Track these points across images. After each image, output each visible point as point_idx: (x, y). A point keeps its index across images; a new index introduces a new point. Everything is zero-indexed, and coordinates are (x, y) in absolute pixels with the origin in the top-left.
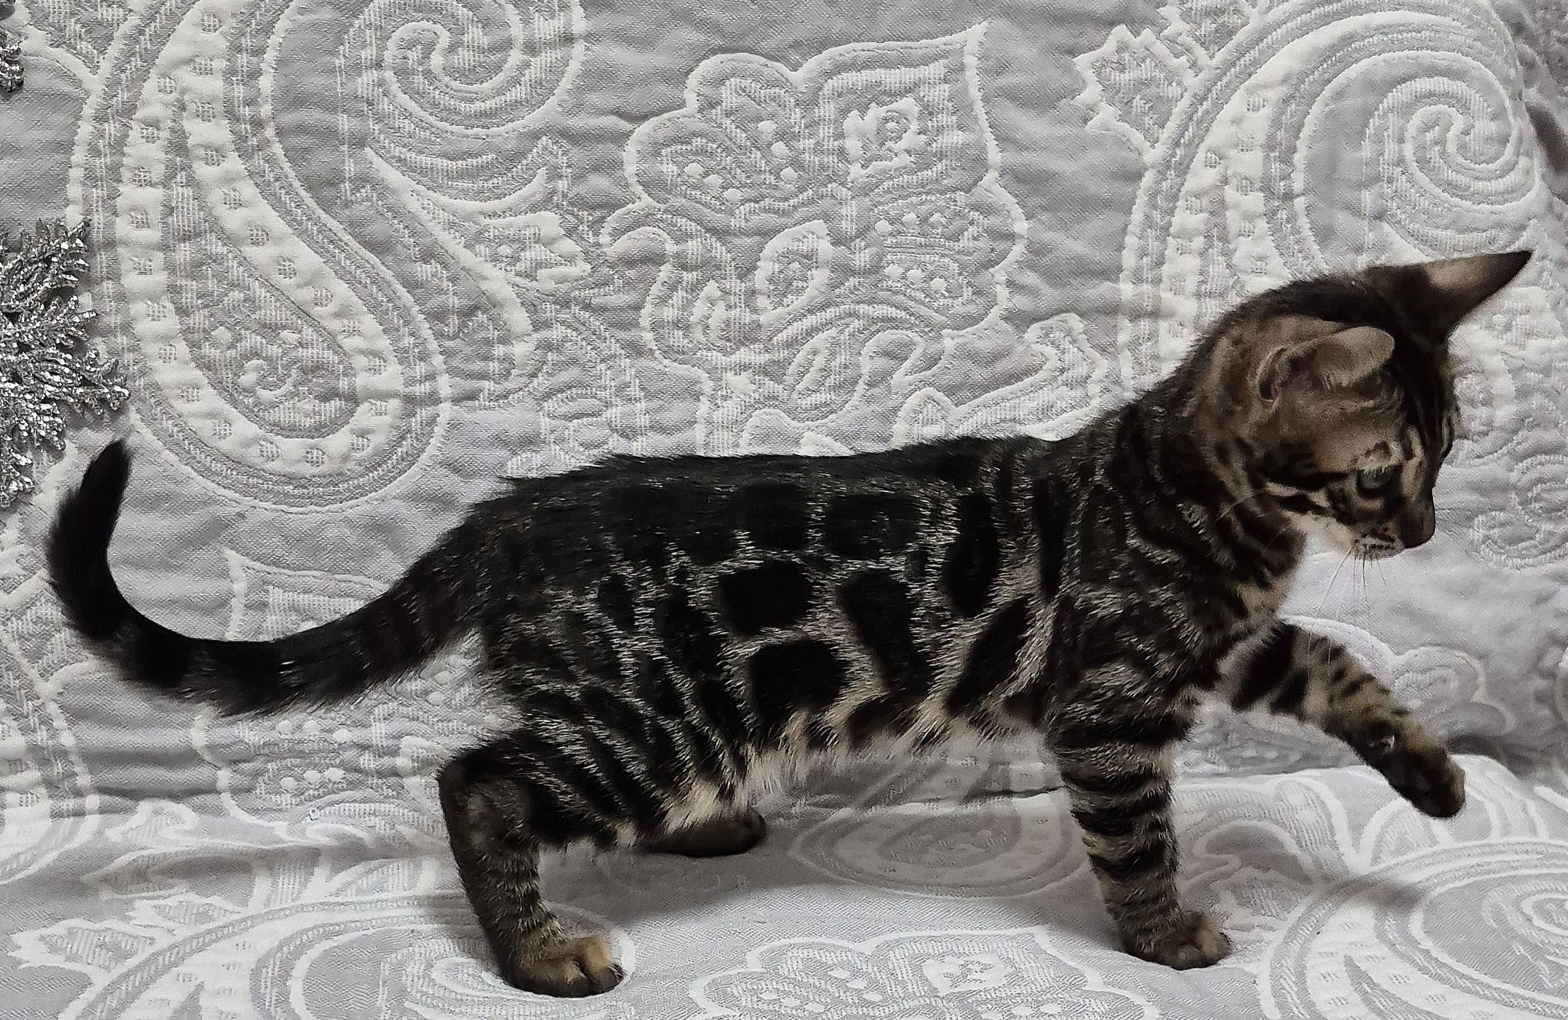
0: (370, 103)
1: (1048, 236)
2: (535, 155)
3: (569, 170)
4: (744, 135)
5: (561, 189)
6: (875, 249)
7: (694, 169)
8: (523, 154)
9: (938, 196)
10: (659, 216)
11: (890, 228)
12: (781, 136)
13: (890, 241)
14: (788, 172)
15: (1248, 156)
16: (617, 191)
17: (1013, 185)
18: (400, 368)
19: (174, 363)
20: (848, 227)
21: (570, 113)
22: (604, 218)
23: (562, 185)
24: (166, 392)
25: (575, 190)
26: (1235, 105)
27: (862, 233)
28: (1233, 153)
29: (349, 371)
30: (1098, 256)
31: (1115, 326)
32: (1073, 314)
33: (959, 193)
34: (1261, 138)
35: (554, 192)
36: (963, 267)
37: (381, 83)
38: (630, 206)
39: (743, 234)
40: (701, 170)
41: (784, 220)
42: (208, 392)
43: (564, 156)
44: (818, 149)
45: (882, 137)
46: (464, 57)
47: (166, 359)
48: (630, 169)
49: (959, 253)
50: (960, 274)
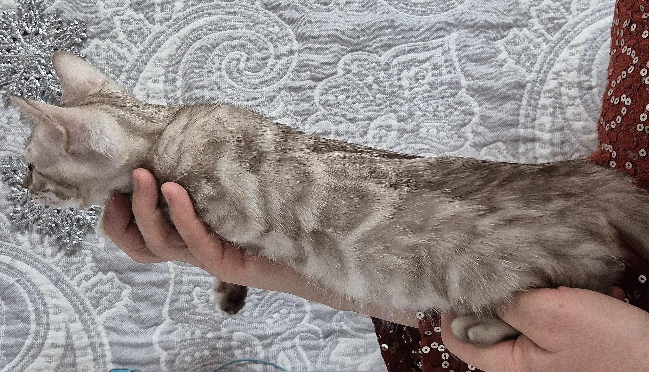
0: (217, 84)
1: (489, 112)
2: (280, 97)
3: (293, 102)
4: (361, 83)
5: (290, 109)
6: (415, 122)
7: (342, 97)
8: (275, 97)
9: (441, 100)
10: (328, 116)
11: (421, 114)
12: (376, 82)
13: (422, 118)
14: (379, 95)
15: (571, 74)
16: (311, 109)
17: (472, 93)
20: (404, 115)
21: (292, 80)
22: (307, 119)
23: (290, 108)
25: (296, 109)
26: (565, 54)
27: (410, 116)
28: (564, 73)
30: (509, 118)
31: (517, 146)
32: (500, 143)
33: (449, 98)
34: (576, 66)
35: (287, 110)
36: (453, 127)
37: (221, 76)
38: (317, 113)
39: (362, 120)
40: (344, 97)
41: (378, 114)
43: (291, 97)
44: (391, 86)
45: (417, 79)
46: (252, 63)
48: (317, 100)
49: (451, 121)
50: (451, 130)
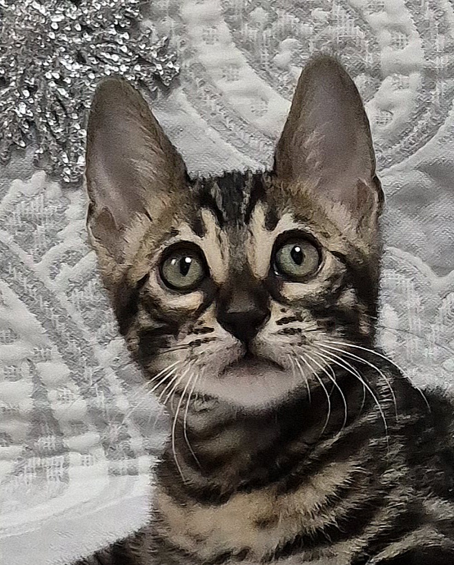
18: (421, 41)
19: (216, 45)
24: (210, 71)
29: (375, 47)
42: (247, 71)
47: (209, 40)
